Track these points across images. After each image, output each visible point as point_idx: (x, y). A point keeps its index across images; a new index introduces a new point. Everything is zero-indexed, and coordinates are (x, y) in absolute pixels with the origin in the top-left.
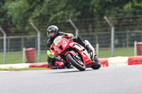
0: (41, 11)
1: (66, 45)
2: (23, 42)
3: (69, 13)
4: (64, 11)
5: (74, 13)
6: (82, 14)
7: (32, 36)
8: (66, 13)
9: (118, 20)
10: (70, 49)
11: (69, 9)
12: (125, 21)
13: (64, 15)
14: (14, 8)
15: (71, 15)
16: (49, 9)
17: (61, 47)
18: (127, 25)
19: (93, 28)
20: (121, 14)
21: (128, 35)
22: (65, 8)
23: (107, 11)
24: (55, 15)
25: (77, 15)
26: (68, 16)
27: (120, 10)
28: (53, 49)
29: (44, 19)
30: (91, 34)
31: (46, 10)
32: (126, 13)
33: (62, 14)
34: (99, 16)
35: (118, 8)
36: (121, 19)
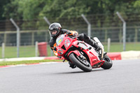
0: (52, 6)
1: (69, 44)
2: (33, 36)
3: (79, 9)
4: (74, 7)
5: (84, 9)
6: (92, 10)
7: (42, 31)
8: (76, 9)
9: (127, 15)
10: (74, 48)
11: (80, 5)
12: (134, 16)
13: (74, 11)
14: (24, 3)
15: (81, 11)
16: (60, 4)
17: (63, 47)
18: (136, 21)
19: (102, 23)
20: (130, 10)
21: (136, 31)
22: (76, 4)
23: (117, 7)
24: (65, 11)
25: (87, 11)
26: (78, 12)
27: (130, 6)
28: (56, 49)
29: (55, 14)
30: (100, 29)
31: (57, 5)
32: (135, 9)
33: (72, 10)
34: (109, 11)
35: (128, 4)
36: (130, 15)
